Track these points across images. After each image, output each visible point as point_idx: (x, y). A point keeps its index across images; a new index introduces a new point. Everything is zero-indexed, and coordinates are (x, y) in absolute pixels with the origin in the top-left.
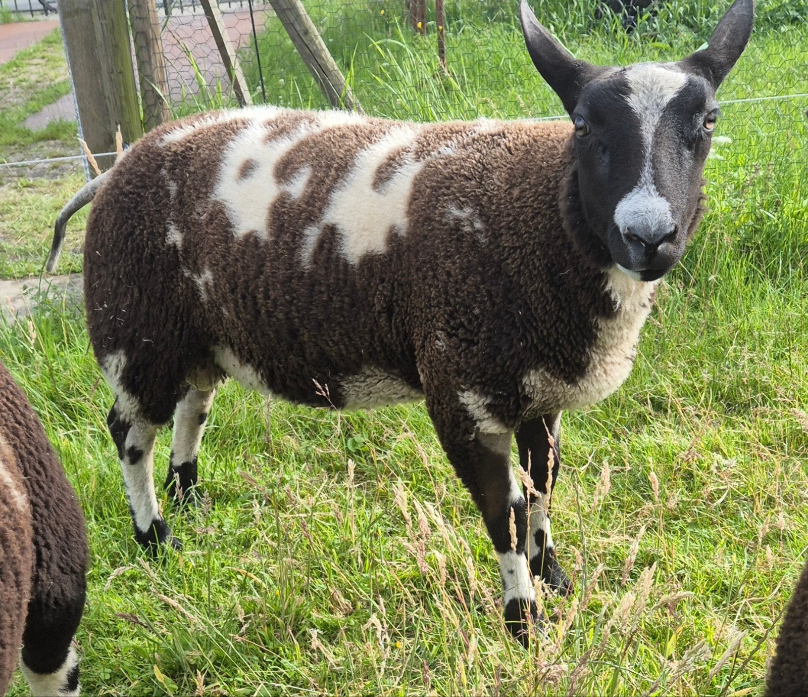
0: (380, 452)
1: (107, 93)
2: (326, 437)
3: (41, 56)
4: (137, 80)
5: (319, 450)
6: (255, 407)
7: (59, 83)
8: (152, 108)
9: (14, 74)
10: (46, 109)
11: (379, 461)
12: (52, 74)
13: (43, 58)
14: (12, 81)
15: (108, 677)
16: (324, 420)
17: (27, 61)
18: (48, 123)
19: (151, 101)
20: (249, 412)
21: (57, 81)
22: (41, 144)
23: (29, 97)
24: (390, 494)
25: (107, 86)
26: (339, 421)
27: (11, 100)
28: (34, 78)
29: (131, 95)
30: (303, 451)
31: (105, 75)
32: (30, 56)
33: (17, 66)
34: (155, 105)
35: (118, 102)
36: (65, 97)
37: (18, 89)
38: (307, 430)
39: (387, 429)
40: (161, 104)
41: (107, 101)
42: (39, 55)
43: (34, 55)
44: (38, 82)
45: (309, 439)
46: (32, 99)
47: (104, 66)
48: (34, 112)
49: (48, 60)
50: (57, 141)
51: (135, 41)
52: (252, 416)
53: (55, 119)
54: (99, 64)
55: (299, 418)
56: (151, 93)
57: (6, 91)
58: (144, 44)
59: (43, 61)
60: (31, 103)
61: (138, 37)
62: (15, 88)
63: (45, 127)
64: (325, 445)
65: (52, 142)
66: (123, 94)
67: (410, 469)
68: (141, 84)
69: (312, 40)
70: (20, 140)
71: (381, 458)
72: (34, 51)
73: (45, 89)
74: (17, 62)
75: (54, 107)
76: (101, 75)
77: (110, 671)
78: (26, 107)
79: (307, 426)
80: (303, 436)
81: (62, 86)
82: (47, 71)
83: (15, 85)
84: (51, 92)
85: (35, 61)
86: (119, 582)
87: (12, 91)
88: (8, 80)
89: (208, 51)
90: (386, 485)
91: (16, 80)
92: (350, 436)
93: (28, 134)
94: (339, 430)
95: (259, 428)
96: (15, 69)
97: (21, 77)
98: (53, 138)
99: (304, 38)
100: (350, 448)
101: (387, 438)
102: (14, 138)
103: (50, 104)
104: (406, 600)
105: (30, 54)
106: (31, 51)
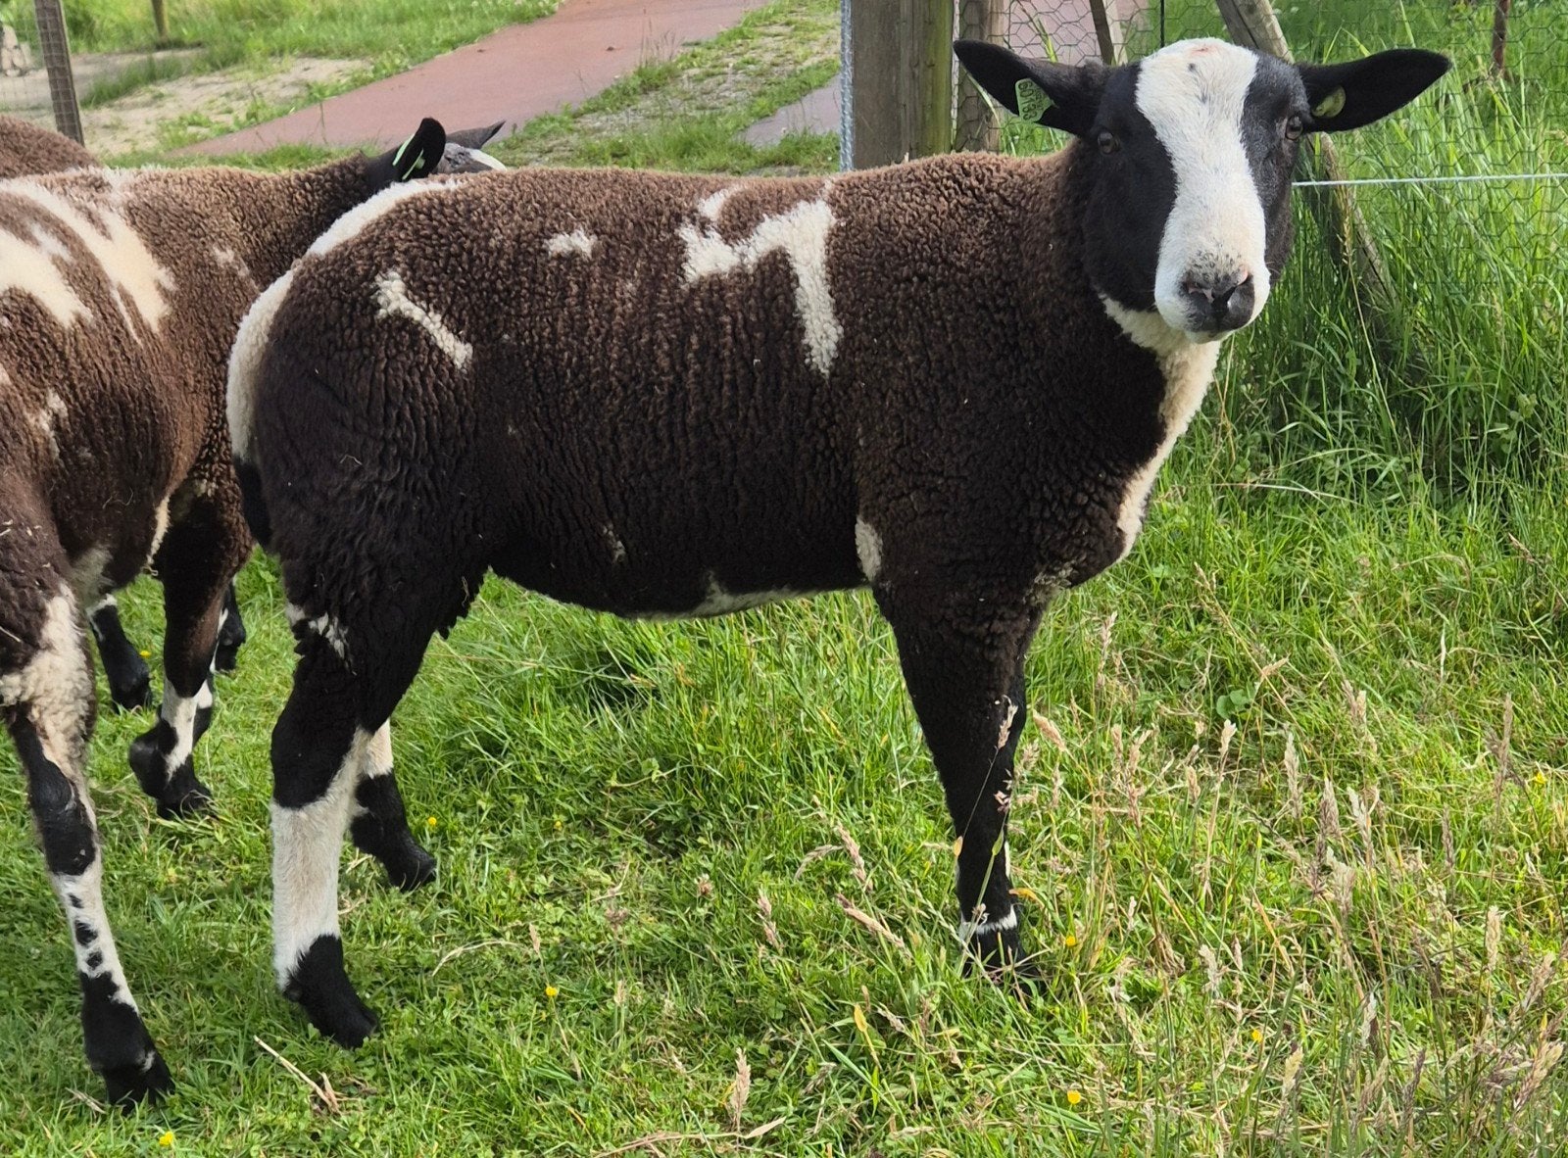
0: (1272, 723)
1: (903, 99)
2: (1181, 689)
3: (784, 20)
4: (955, 80)
5: (1167, 710)
6: (1068, 627)
7: (808, 68)
8: (972, 125)
9: (738, 50)
10: (782, 112)
11: (1267, 739)
12: (800, 52)
13: (788, 24)
14: (732, 62)
15: (780, 1016)
16: (1182, 662)
17: (761, 29)
18: (783, 136)
19: (973, 114)
20: (1057, 636)
21: (807, 63)
22: (767, 170)
23: (756, 90)
24: (1278, 794)
25: (905, 84)
26: (1208, 665)
27: (727, 94)
28: (769, 57)
29: (942, 101)
30: (1137, 708)
31: (905, 68)
32: (769, 20)
33: (745, 37)
34: (979, 120)
35: (919, 113)
36: (816, 93)
37: (739, 77)
38: (1150, 674)
39: (1289, 687)
40: (988, 119)
41: (902, 111)
42: (781, 18)
43: (774, 18)
44: (774, 65)
45: (1151, 690)
46: (761, 94)
47: (906, 55)
48: (762, 117)
49: (796, 29)
50: (794, 168)
51: (961, 15)
52: (1061, 642)
53: (795, 130)
54: (898, 51)
55: (1141, 654)
56: (973, 101)
57: (720, 78)
58: (975, 20)
59: (786, 30)
60: (759, 100)
61: (969, 10)
62: (735, 74)
63: (777, 143)
64: (1177, 701)
65: (786, 169)
66: (929, 100)
67: (1321, 757)
68: (960, 85)
69: (1259, 22)
70: (733, 162)
71: (1272, 734)
72: (775, 13)
73: (784, 79)
74: (745, 29)
75: (795, 109)
76: (898, 68)
77: (784, 1007)
78: (751, 108)
79: (1152, 669)
80: (1142, 684)
81: (813, 72)
82: (792, 48)
83: (736, 69)
84: (794, 83)
85: (775, 29)
86: (812, 878)
87: (731, 78)
88: (726, 60)
89: (1079, 34)
90: (1274, 779)
91: (739, 60)
92: (1223, 692)
93: (748, 153)
94: (1205, 678)
95: (1069, 662)
96: (739, 41)
97: (747, 56)
98: (788, 163)
99: (1246, 18)
100: (1220, 711)
101: (1288, 701)
102: (725, 159)
103: (790, 103)
104: (1280, 967)
105: (768, 17)
106: (771, 11)
